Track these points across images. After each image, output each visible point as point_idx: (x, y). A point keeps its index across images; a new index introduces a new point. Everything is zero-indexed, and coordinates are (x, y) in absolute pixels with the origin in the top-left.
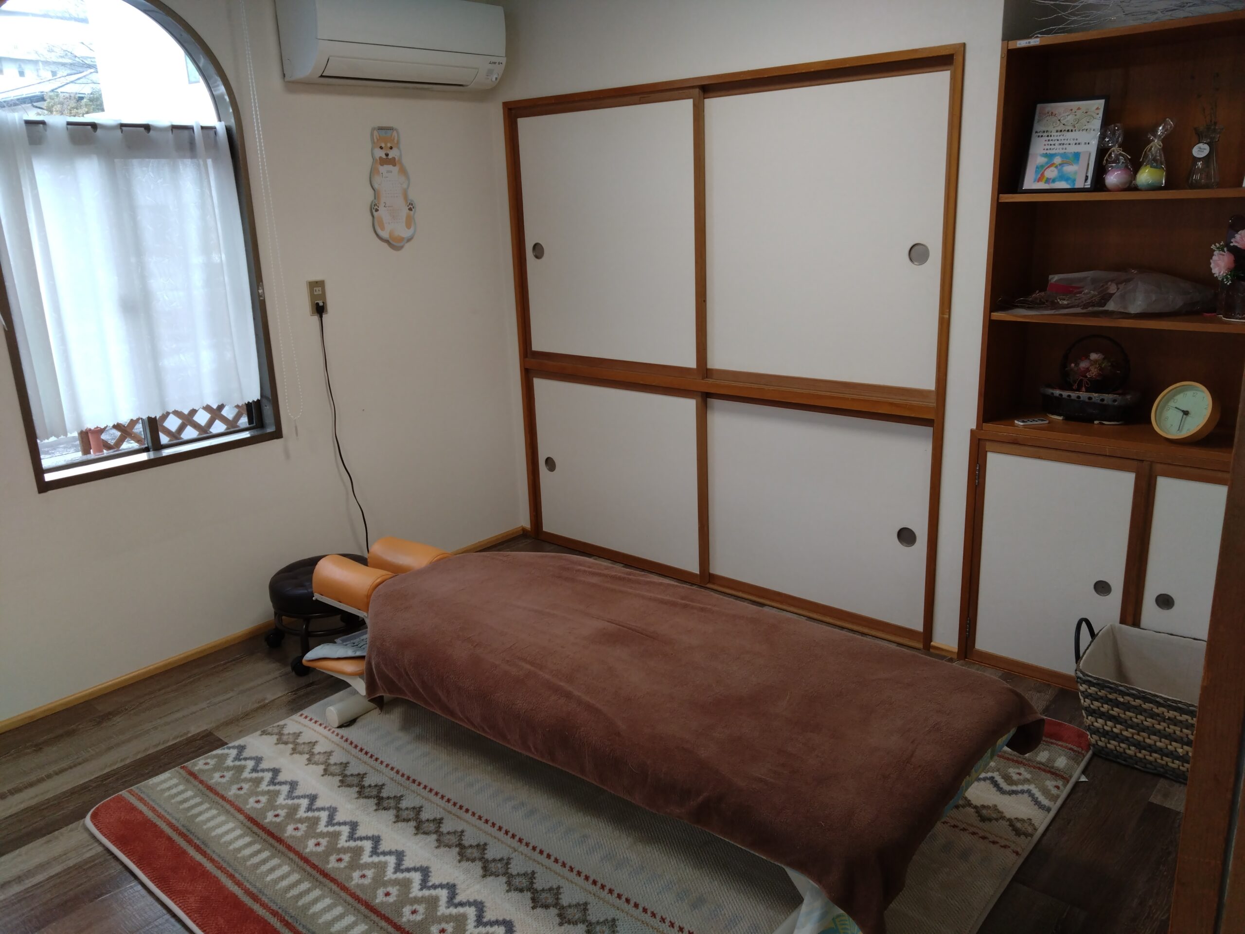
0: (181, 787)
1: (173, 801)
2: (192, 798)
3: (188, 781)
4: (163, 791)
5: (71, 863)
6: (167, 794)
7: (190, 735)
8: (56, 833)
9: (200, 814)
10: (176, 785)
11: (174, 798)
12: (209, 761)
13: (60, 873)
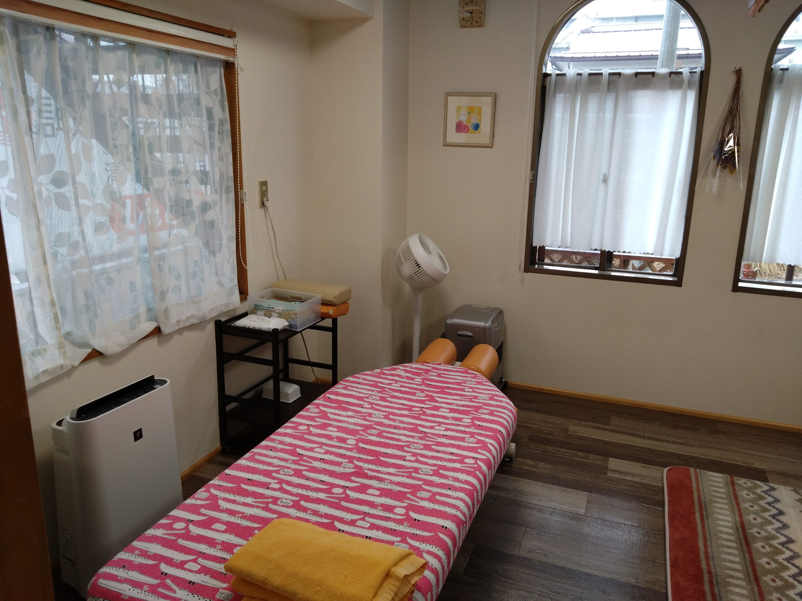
0: (721, 485)
1: (711, 488)
2: (722, 493)
3: (727, 485)
4: (711, 480)
5: (644, 482)
6: (711, 483)
7: (752, 466)
8: (650, 466)
9: (719, 503)
10: (719, 482)
11: (712, 487)
12: (748, 483)
13: (637, 482)
